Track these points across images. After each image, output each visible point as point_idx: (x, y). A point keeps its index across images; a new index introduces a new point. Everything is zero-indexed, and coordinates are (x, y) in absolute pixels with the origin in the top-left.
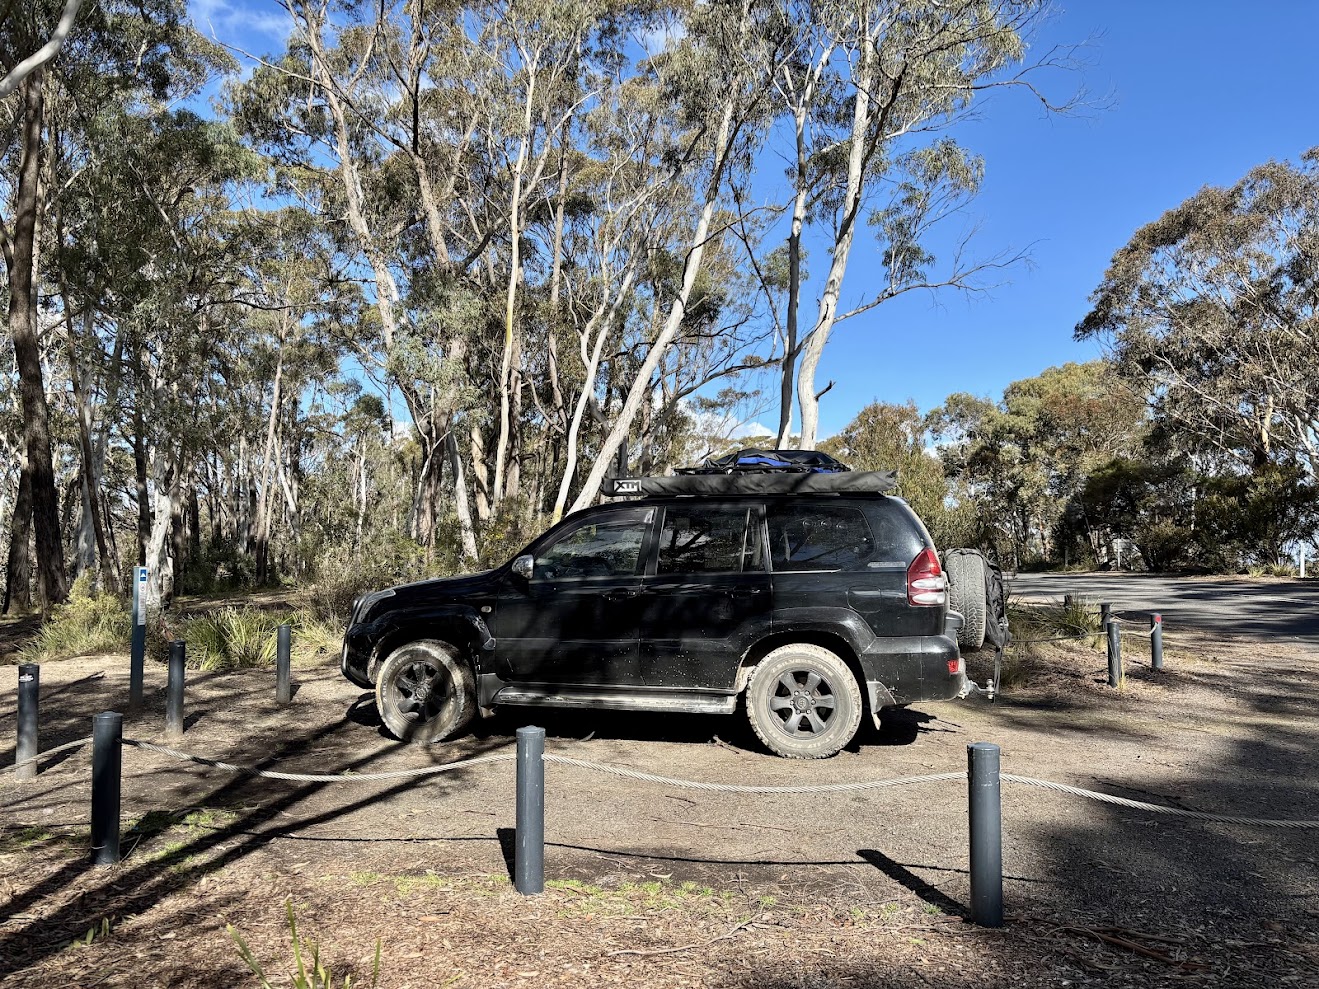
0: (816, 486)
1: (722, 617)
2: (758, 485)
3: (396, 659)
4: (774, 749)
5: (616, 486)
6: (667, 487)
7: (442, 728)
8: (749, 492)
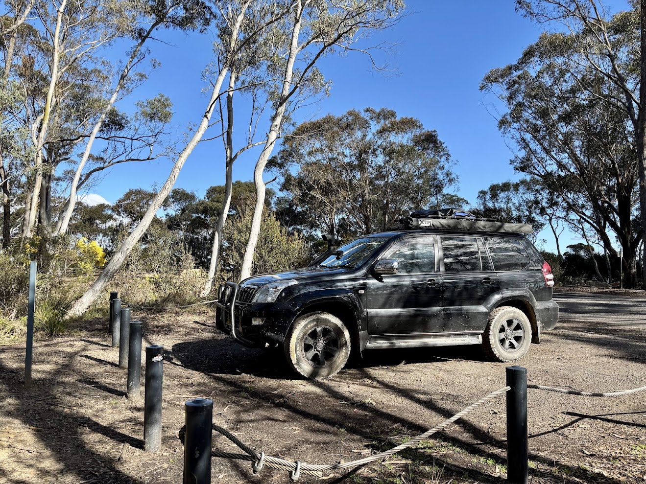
0: (507, 229)
1: (479, 294)
2: (484, 227)
3: (306, 325)
4: (500, 359)
5: (420, 222)
6: (444, 225)
7: (338, 367)
8: (480, 230)
